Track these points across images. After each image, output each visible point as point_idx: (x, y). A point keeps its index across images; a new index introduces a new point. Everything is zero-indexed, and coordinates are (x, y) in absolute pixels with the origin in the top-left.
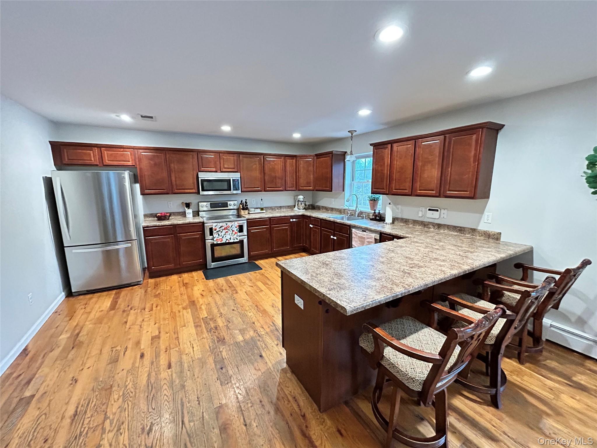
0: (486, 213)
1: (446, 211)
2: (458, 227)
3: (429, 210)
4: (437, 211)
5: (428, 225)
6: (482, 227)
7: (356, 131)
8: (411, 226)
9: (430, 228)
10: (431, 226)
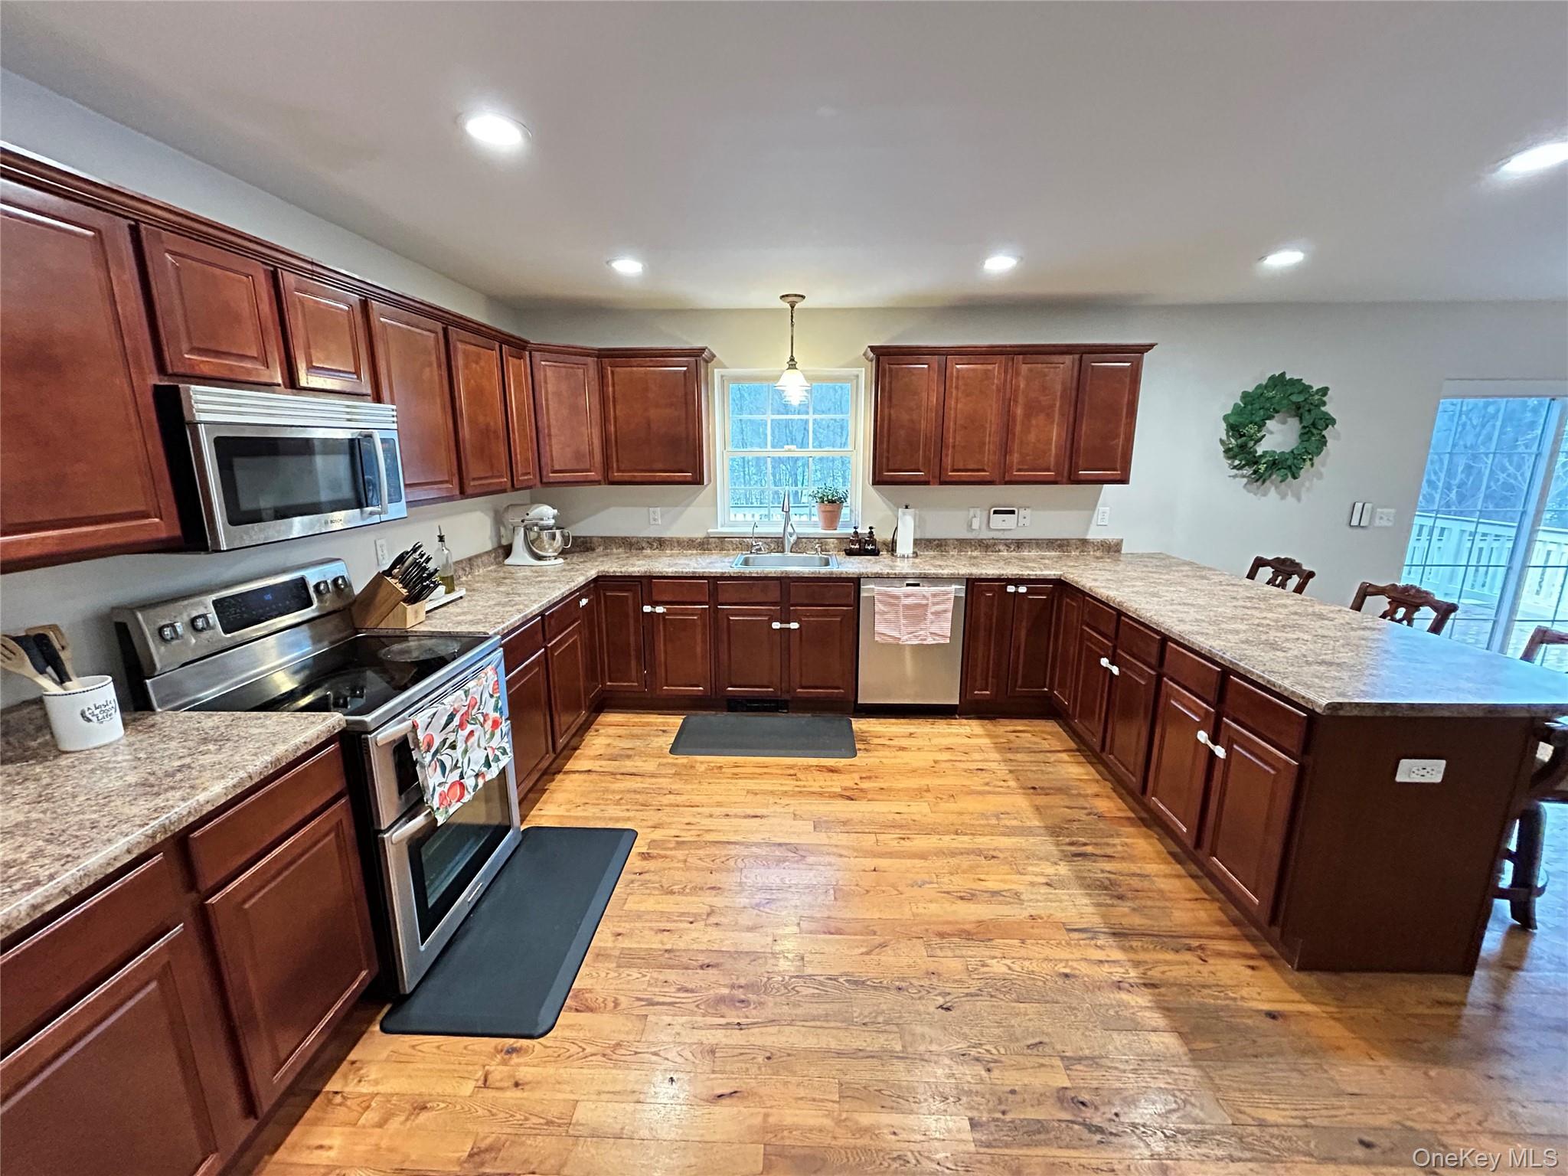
0: (1100, 508)
1: (1028, 511)
2: (1057, 540)
3: (995, 512)
4: (1012, 512)
5: (995, 544)
6: (1093, 535)
7: (803, 297)
8: (954, 553)
9: (999, 551)
10: (1002, 547)
